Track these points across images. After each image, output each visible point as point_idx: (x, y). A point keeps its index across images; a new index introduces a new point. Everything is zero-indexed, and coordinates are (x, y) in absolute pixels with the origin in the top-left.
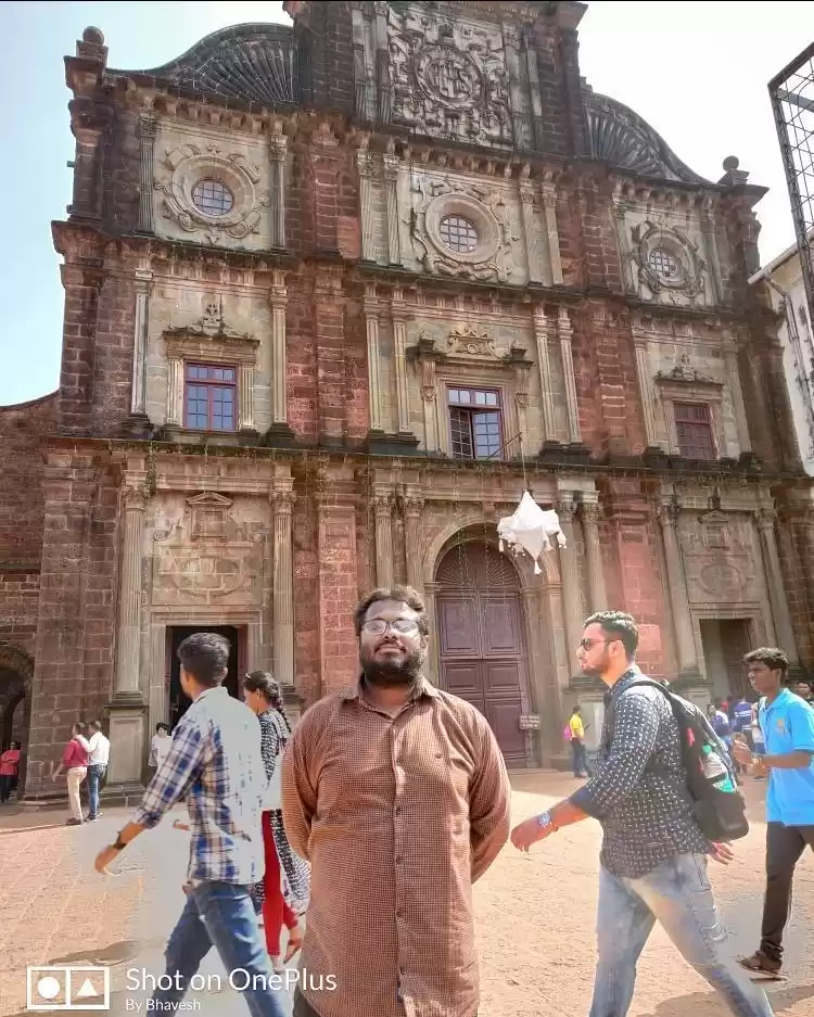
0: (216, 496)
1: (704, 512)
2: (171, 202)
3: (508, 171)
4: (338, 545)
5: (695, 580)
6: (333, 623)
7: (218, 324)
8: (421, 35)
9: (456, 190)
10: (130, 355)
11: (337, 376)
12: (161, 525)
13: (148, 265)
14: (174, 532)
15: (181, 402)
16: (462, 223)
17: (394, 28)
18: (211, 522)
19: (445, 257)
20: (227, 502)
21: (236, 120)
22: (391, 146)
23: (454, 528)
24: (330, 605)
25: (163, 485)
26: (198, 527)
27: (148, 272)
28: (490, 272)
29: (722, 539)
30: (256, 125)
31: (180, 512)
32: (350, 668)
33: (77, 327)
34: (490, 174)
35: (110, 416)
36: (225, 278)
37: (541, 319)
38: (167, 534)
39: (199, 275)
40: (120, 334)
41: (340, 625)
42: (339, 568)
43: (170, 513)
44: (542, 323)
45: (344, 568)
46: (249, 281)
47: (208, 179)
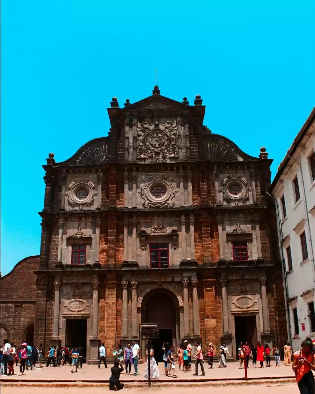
0: (79, 284)
1: (239, 280)
2: (70, 200)
3: (175, 168)
4: (111, 297)
5: (234, 303)
6: (108, 320)
7: (81, 234)
8: (148, 129)
9: (157, 178)
10: (58, 245)
11: (113, 246)
12: (65, 292)
13: (62, 219)
14: (68, 294)
15: (71, 257)
16: (160, 188)
17: (139, 128)
18: (77, 291)
19: (151, 202)
20: (81, 285)
21: (88, 171)
22: (134, 169)
23: (148, 290)
24: (108, 314)
25: (64, 281)
26: (74, 293)
27: (62, 221)
28: (167, 204)
29: (246, 289)
30: (94, 171)
31: (70, 289)
32: (114, 332)
33: (44, 240)
34: (169, 171)
35: (52, 263)
36: (83, 219)
37: (183, 218)
38: (66, 294)
39: (76, 219)
40: (55, 240)
41: (111, 320)
42: (111, 303)
43: (67, 289)
44: (183, 220)
45: (113, 303)
46: (90, 220)
47: (81, 189)
